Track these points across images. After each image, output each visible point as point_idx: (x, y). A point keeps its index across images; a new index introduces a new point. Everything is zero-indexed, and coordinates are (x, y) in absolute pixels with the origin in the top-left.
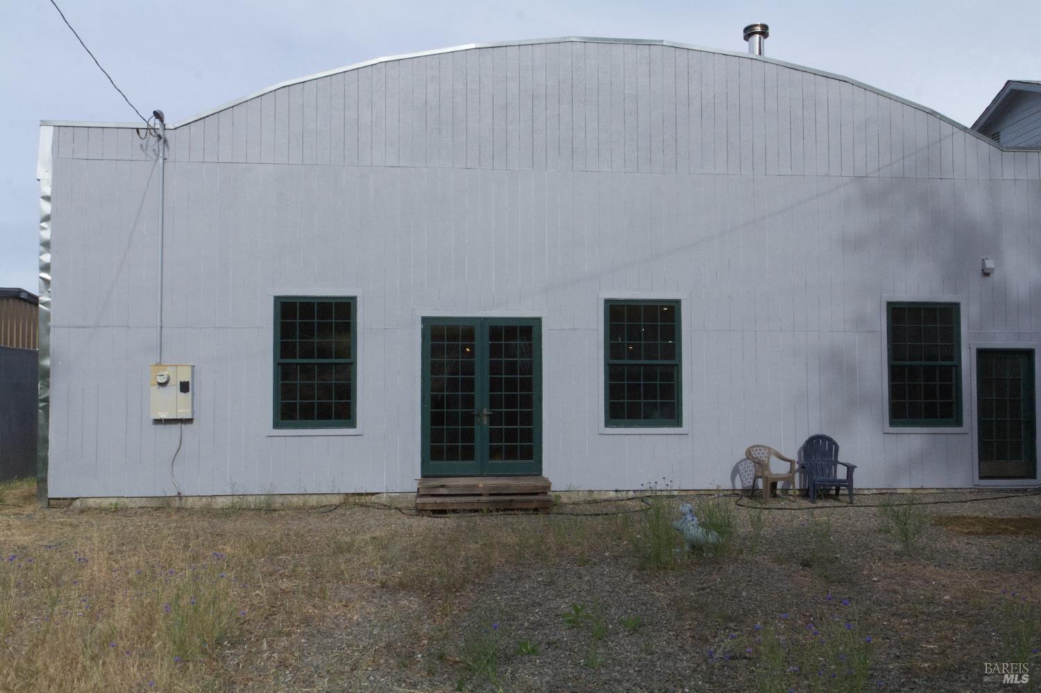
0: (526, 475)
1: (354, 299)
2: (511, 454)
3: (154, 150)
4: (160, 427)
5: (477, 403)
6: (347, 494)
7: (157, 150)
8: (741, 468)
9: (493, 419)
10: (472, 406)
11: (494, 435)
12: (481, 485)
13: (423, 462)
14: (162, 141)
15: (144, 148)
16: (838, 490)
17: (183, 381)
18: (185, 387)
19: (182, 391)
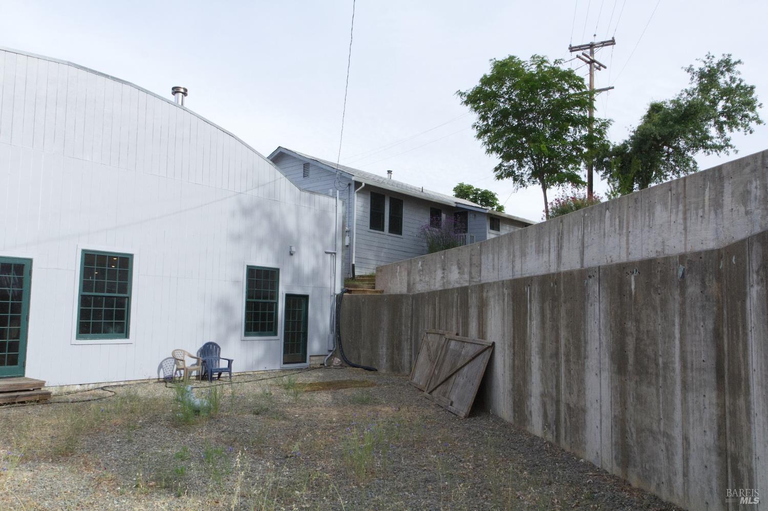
0: (11, 377)
8: (164, 364)
16: (220, 375)
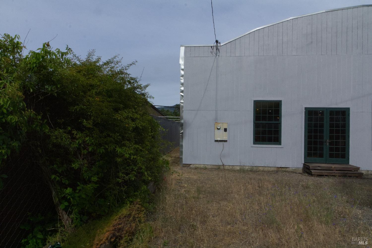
0: (343, 164)
1: (281, 101)
2: (337, 156)
3: (215, 53)
4: (217, 143)
5: (325, 138)
6: (278, 167)
7: (216, 53)
9: (331, 144)
10: (323, 139)
11: (331, 149)
12: (333, 167)
13: (305, 158)
14: (218, 50)
15: (212, 52)
17: (225, 128)
18: (225, 130)
19: (224, 131)
